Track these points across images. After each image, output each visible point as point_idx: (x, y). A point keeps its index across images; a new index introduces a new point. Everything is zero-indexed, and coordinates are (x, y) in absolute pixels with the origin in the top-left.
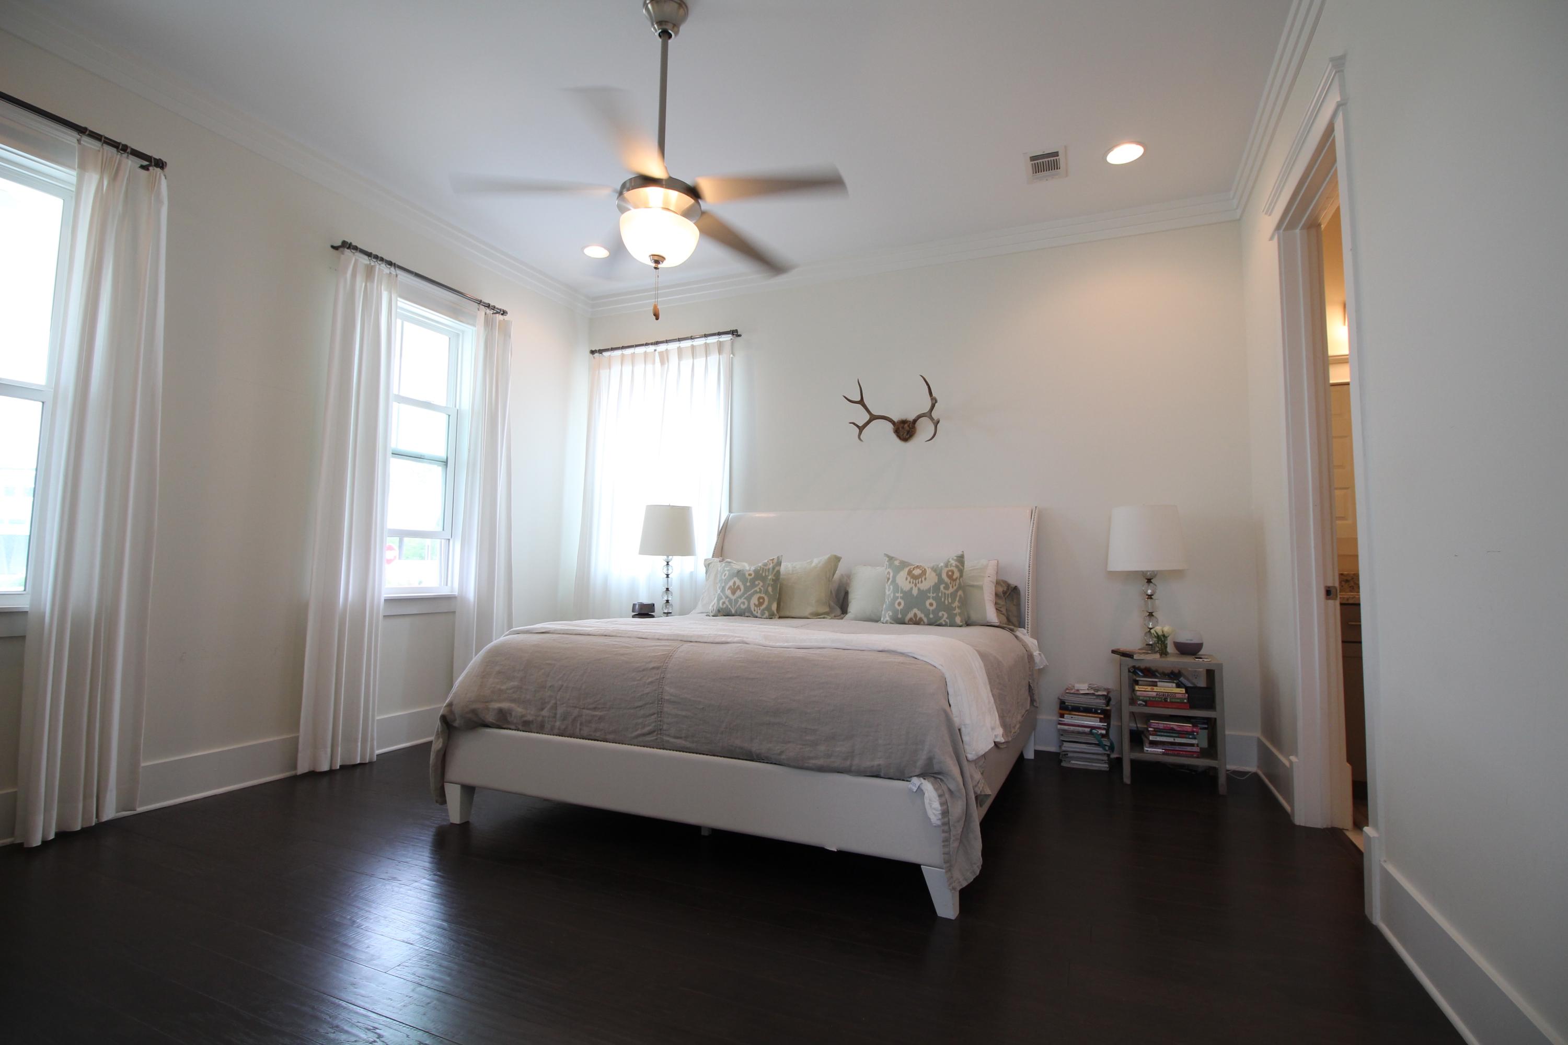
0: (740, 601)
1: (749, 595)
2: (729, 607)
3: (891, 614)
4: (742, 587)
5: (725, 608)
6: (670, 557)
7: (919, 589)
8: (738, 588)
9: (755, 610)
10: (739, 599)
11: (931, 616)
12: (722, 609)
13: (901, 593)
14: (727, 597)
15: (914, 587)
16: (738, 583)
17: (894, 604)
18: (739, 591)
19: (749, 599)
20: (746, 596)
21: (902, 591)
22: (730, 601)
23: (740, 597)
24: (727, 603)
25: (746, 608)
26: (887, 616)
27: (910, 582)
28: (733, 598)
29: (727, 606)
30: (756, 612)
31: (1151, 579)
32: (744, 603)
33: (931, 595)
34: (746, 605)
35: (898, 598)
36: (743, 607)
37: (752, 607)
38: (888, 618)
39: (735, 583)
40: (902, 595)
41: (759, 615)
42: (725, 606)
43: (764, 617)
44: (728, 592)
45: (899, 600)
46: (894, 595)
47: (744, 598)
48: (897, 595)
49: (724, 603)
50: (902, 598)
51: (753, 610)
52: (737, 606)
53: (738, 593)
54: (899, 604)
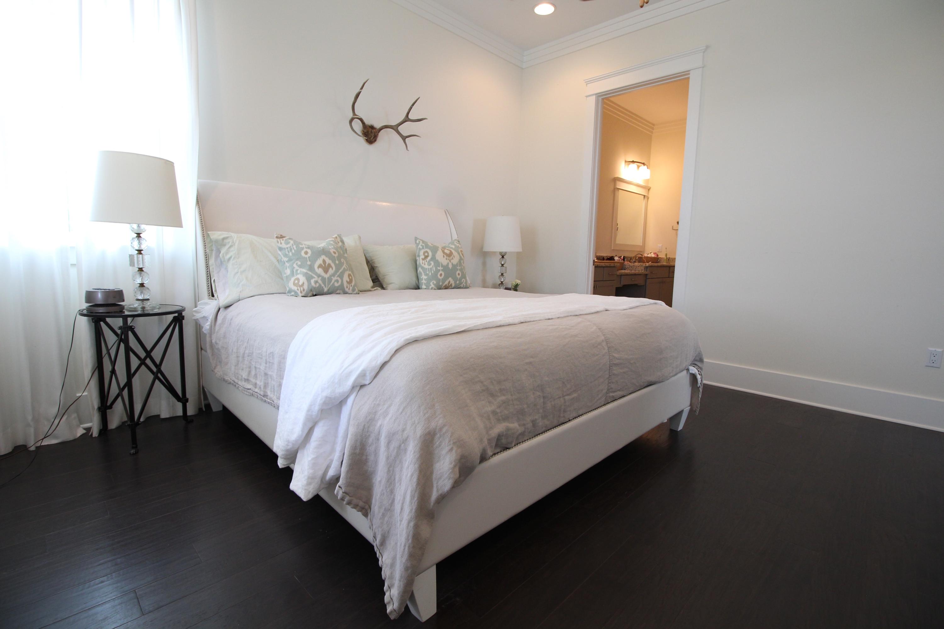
0: (334, 279)
1: (341, 272)
2: (323, 285)
3: (435, 282)
4: (333, 265)
5: (318, 287)
6: (143, 226)
7: (452, 264)
8: (329, 266)
9: (347, 287)
10: (332, 277)
11: (458, 282)
12: (314, 288)
13: (442, 267)
14: (319, 276)
15: (449, 263)
16: (328, 261)
17: (437, 275)
18: (331, 269)
19: (341, 276)
20: (338, 274)
21: (442, 266)
22: (323, 279)
23: (333, 275)
24: (320, 282)
25: (339, 286)
26: (431, 283)
27: (446, 259)
28: (326, 276)
29: (320, 285)
30: (348, 289)
31: (504, 256)
32: (337, 281)
33: (459, 268)
34: (340, 283)
35: (439, 270)
36: (336, 285)
37: (345, 284)
38: (433, 286)
39: (324, 261)
40: (442, 268)
41: (350, 291)
42: (318, 285)
43: (355, 292)
44: (320, 271)
45: (441, 272)
46: (436, 268)
47: (337, 276)
48: (438, 268)
49: (316, 282)
50: (442, 270)
51: (345, 286)
52: (331, 284)
53: (331, 271)
54: (441, 275)
